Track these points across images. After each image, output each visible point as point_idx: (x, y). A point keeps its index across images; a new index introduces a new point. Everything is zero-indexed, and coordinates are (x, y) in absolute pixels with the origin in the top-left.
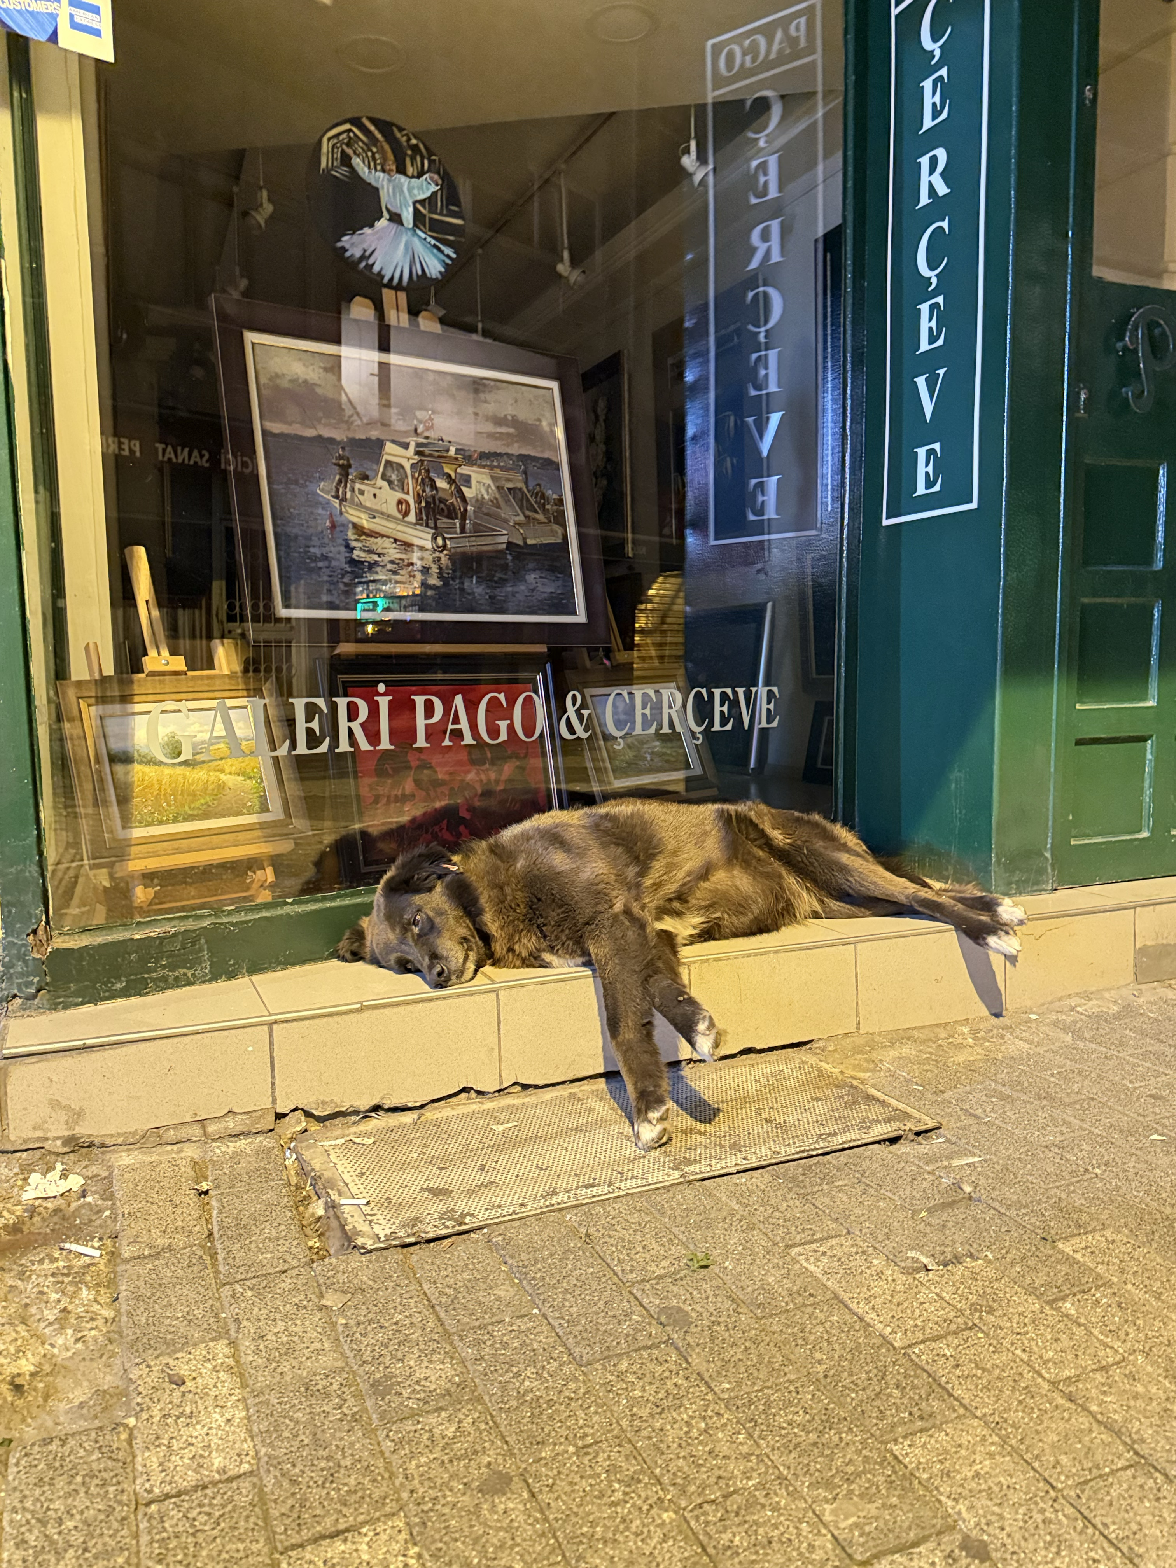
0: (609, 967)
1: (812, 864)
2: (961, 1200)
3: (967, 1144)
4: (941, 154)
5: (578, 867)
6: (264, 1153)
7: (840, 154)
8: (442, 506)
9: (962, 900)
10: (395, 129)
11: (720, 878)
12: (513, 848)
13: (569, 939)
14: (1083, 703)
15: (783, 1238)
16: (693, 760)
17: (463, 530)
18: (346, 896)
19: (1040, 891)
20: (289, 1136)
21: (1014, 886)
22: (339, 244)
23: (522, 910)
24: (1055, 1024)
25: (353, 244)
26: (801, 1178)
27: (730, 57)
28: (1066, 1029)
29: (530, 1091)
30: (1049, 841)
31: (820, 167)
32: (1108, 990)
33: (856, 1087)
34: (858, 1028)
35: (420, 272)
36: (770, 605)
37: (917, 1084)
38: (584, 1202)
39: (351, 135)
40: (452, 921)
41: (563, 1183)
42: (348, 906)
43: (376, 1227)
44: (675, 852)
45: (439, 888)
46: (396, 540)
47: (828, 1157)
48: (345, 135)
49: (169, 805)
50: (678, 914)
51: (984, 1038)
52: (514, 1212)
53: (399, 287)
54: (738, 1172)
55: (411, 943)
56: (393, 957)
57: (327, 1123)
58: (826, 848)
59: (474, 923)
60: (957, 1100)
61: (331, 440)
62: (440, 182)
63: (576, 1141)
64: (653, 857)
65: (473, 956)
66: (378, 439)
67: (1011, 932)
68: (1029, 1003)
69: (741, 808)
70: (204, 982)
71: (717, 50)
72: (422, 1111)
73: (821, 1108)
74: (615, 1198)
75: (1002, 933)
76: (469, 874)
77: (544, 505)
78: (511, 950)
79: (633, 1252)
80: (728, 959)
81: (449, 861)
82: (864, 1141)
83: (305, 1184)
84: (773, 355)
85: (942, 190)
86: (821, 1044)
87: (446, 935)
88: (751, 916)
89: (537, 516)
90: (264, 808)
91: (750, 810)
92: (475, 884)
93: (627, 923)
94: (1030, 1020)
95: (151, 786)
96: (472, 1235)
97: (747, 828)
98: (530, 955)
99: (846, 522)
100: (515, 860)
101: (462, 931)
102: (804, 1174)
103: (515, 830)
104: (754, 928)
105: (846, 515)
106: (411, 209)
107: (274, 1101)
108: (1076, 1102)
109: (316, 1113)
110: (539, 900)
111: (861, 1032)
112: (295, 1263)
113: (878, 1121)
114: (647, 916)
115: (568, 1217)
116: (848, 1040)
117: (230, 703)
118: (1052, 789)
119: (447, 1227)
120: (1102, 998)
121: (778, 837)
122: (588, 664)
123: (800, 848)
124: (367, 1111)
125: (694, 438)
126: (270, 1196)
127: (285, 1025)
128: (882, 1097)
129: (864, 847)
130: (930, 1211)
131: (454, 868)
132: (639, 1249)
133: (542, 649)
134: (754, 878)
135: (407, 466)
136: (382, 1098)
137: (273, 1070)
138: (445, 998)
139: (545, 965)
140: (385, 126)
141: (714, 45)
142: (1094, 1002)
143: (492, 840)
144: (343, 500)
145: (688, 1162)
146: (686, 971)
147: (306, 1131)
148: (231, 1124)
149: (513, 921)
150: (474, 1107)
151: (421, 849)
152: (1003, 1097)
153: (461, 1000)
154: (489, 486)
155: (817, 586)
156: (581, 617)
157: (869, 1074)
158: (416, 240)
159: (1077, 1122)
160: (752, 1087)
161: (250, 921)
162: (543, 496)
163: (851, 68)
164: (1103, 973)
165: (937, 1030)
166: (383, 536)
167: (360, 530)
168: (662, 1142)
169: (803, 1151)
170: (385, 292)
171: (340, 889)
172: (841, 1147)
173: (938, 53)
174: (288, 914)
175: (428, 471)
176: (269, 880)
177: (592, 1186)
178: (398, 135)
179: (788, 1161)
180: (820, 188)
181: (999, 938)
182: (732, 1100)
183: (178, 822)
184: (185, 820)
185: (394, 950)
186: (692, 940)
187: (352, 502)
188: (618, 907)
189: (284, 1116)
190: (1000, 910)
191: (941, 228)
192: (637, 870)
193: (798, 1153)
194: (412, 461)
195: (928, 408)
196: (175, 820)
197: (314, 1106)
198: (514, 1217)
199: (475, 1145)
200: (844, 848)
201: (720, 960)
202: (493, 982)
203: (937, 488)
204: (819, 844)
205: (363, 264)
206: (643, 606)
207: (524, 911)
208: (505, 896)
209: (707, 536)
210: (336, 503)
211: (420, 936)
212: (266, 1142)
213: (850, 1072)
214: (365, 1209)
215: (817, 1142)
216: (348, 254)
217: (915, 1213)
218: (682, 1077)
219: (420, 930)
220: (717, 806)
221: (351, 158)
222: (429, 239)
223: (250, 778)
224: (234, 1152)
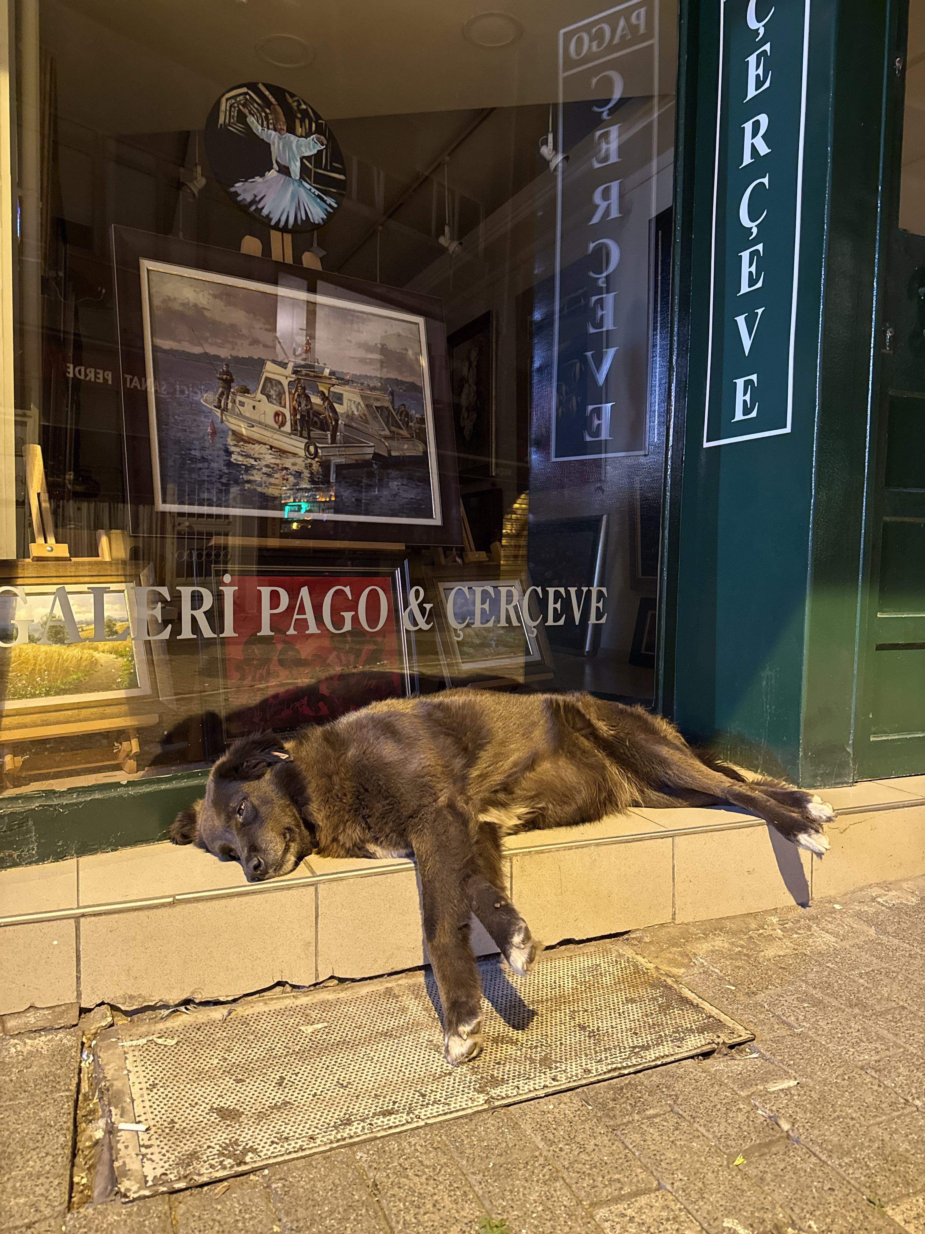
0: (429, 864)
1: (633, 756)
2: (778, 1140)
3: (782, 1061)
4: (763, 119)
5: (406, 758)
6: (61, 1052)
7: (672, 150)
8: (316, 419)
9: (773, 795)
10: (287, 95)
11: (546, 767)
12: (346, 736)
13: (392, 831)
14: (883, 612)
15: (588, 1194)
16: (532, 648)
17: (334, 440)
18: (182, 777)
19: (843, 783)
20: (93, 1031)
21: (819, 778)
22: (232, 190)
23: (349, 799)
24: (859, 915)
25: (245, 191)
26: (611, 1104)
27: (580, 41)
28: (869, 922)
29: (348, 984)
30: (851, 737)
31: (654, 164)
32: (906, 880)
33: (671, 988)
34: (674, 919)
35: (304, 218)
36: (605, 518)
37: (730, 984)
38: (379, 1135)
39: (248, 97)
40: (277, 810)
41: (360, 1108)
42: (183, 789)
43: (147, 1163)
44: (504, 742)
45: (267, 777)
46: (271, 447)
47: (640, 1075)
48: (241, 97)
49: (43, 680)
50: (502, 805)
51: (792, 929)
52: (301, 1149)
53: (285, 230)
54: (547, 1095)
55: (235, 833)
56: (217, 845)
57: (135, 1017)
58: (646, 741)
59: (300, 812)
60: (769, 1005)
61: (217, 358)
62: (325, 142)
63: (384, 1049)
64: (481, 747)
65: (294, 847)
66: (260, 358)
67: (821, 831)
68: (833, 893)
69: (570, 698)
70: (30, 863)
71: (568, 36)
72: (234, 1005)
73: (635, 1011)
74: (412, 1129)
75: (813, 831)
76: (299, 763)
77: (407, 423)
78: (335, 840)
79: (422, 1211)
80: (550, 851)
81: (282, 750)
82: (677, 1057)
83: (93, 1096)
84: (609, 299)
85: (763, 150)
86: (638, 934)
87: (270, 824)
88: (574, 806)
89: (401, 432)
90: (133, 684)
91: (578, 700)
92: (305, 773)
93: (450, 818)
94: (834, 911)
95: (26, 661)
96: (252, 1177)
97: (574, 718)
98: (355, 845)
99: (671, 444)
100: (347, 749)
101: (287, 821)
102: (614, 1100)
103: (352, 717)
104: (578, 818)
105: (671, 438)
106: (298, 164)
107: (79, 996)
108: (887, 1011)
109: (123, 1008)
110: (366, 790)
111: (677, 922)
112: (47, 1212)
113: (691, 1031)
114: (469, 809)
115: (359, 1154)
116: (664, 931)
117: (69, 588)
118: (855, 689)
119: (224, 1168)
120: (901, 889)
121: (603, 727)
122: (443, 561)
123: (623, 740)
124: (176, 1006)
125: (539, 370)
126: (49, 1113)
127: (93, 918)
128: (696, 1000)
129: (683, 740)
130: (746, 1154)
131: (284, 756)
132: (429, 1206)
133: (401, 546)
134: (579, 769)
135: (285, 383)
136: (193, 993)
137: (78, 965)
138: (261, 892)
139: (370, 856)
140: (279, 92)
141: (565, 34)
142: (893, 893)
143: (328, 727)
144: (225, 410)
145: (496, 1082)
146: (508, 864)
147: (112, 1025)
148: (31, 1019)
149: (339, 811)
150: (288, 1002)
151: (256, 736)
152: (817, 1003)
153: (278, 894)
154: (359, 403)
155: (644, 499)
156: (436, 520)
157: (683, 970)
158: (302, 190)
159: (890, 1036)
160: (569, 984)
161: (81, 803)
162: (407, 415)
163: (684, 48)
164: (901, 864)
165: (748, 920)
166: (260, 443)
167: (239, 437)
168: (470, 1057)
169: (615, 1069)
170: (273, 233)
171: (176, 771)
172: (653, 1064)
173: (762, 31)
174: (121, 797)
175: (304, 389)
176: (134, 752)
177: (390, 1113)
178: (290, 100)
179: (599, 1082)
180: (654, 179)
181: (810, 836)
182: (547, 1000)
183: (51, 695)
184: (57, 694)
185: (219, 838)
186: (516, 831)
187: (233, 412)
188: (443, 800)
189: (90, 1010)
190: (810, 806)
191: (763, 183)
192: (464, 762)
193: (609, 1071)
194: (289, 379)
195: (747, 343)
196: (47, 694)
197: (121, 1001)
198: (300, 1154)
199: (279, 1050)
200: (664, 741)
201: (542, 852)
202: (314, 875)
203: (754, 414)
204: (641, 737)
205: (253, 208)
206: (509, 516)
207: (351, 801)
208: (333, 785)
209: (549, 453)
210: (218, 412)
211: (243, 825)
212: (67, 1039)
213: (664, 968)
214: (142, 1136)
215: (629, 1058)
216: (239, 198)
217: (732, 1157)
218: (501, 971)
219: (244, 819)
220: (547, 696)
221: (246, 117)
222: (313, 190)
223: (122, 656)
224: (30, 1053)
